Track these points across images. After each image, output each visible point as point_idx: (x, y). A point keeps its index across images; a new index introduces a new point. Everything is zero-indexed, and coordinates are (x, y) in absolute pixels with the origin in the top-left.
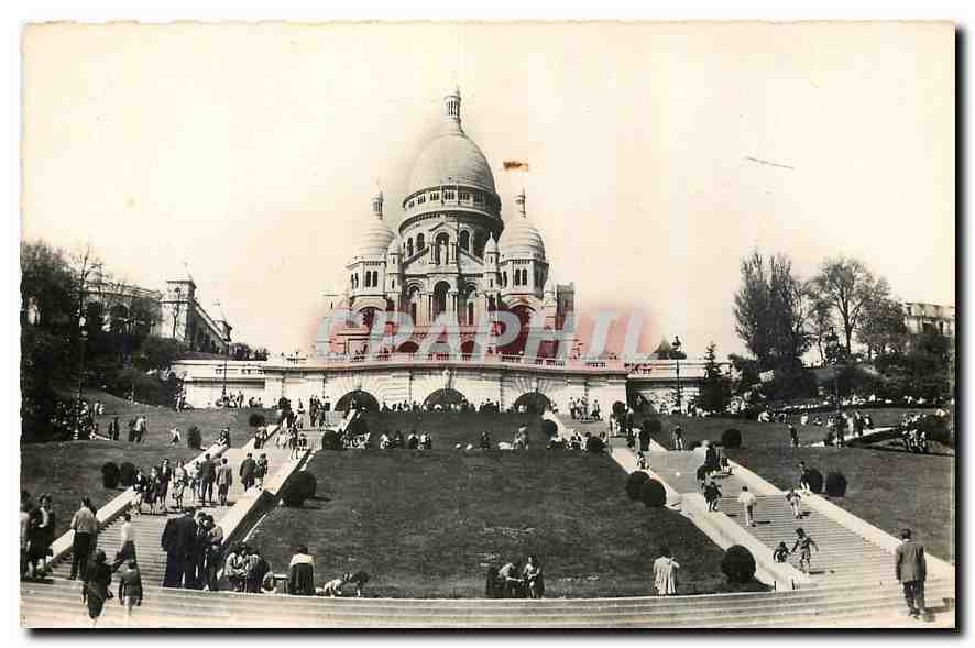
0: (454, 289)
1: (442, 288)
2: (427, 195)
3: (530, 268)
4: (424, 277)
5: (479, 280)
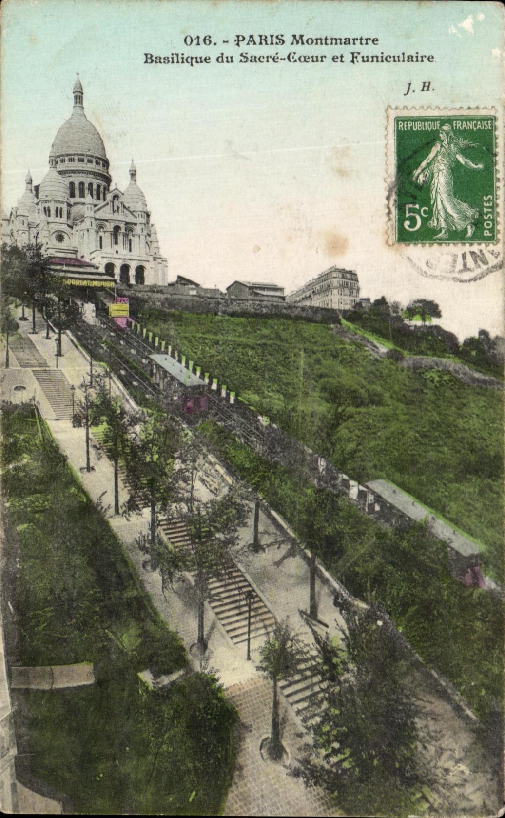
0: (123, 230)
1: (117, 228)
2: (76, 157)
4: (107, 221)
5: (135, 227)
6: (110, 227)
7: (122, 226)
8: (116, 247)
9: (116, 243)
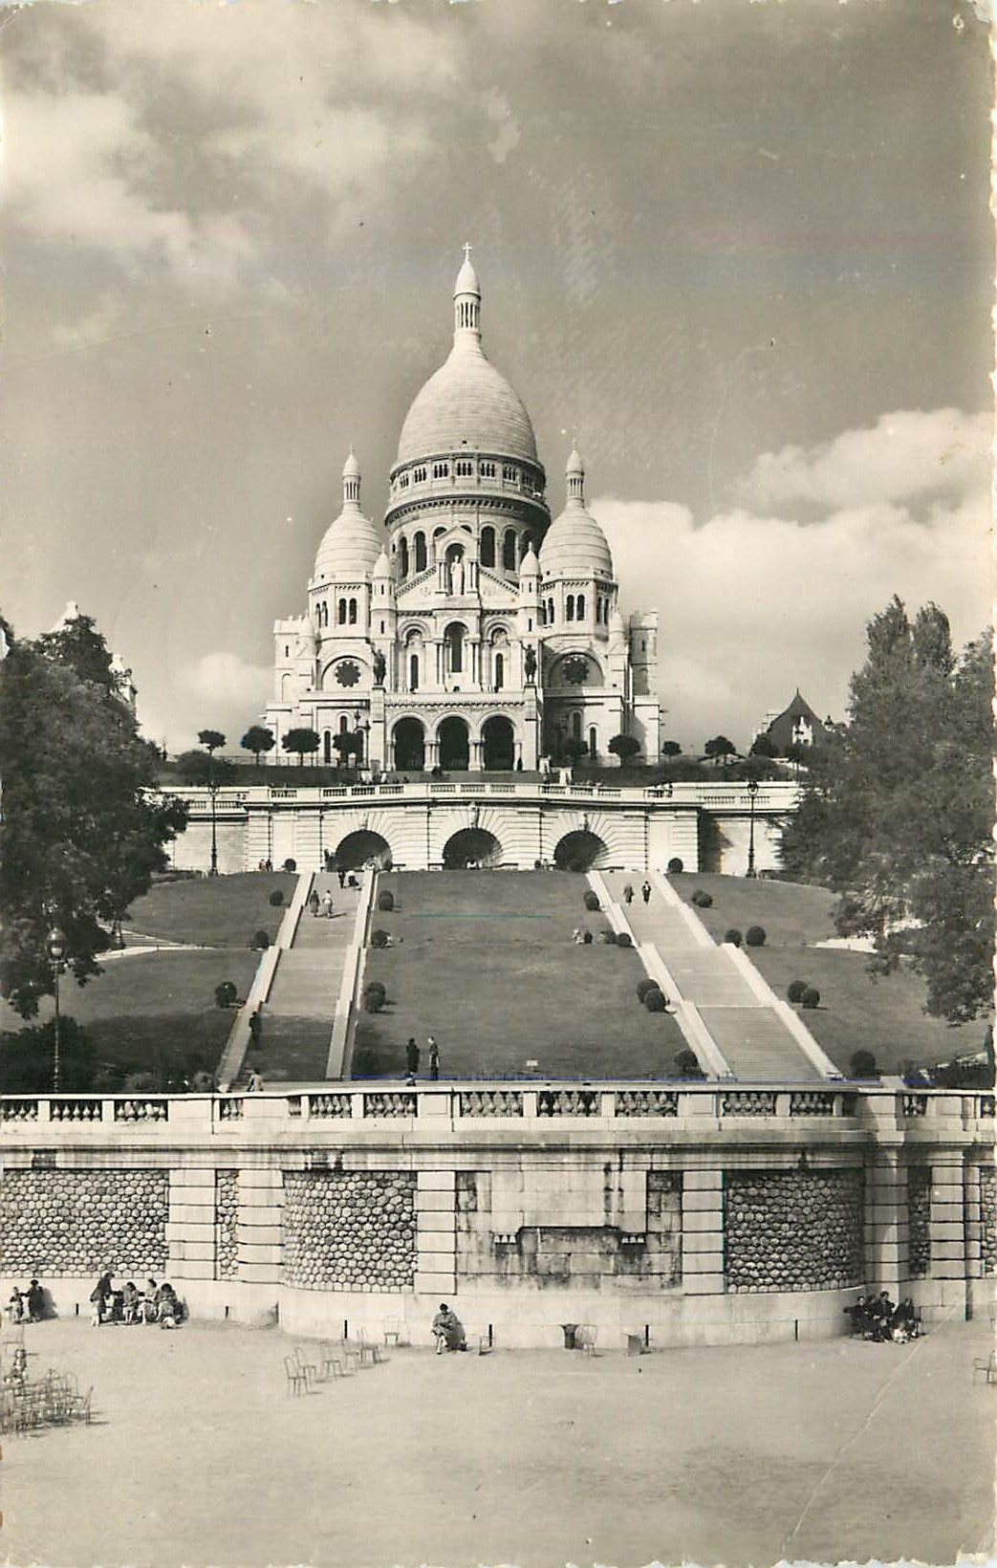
0: (473, 634)
1: (455, 630)
2: (429, 468)
3: (589, 592)
4: (429, 614)
5: (511, 619)
6: (436, 629)
7: (470, 621)
8: (457, 679)
9: (457, 667)
